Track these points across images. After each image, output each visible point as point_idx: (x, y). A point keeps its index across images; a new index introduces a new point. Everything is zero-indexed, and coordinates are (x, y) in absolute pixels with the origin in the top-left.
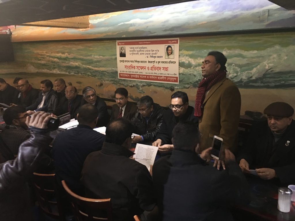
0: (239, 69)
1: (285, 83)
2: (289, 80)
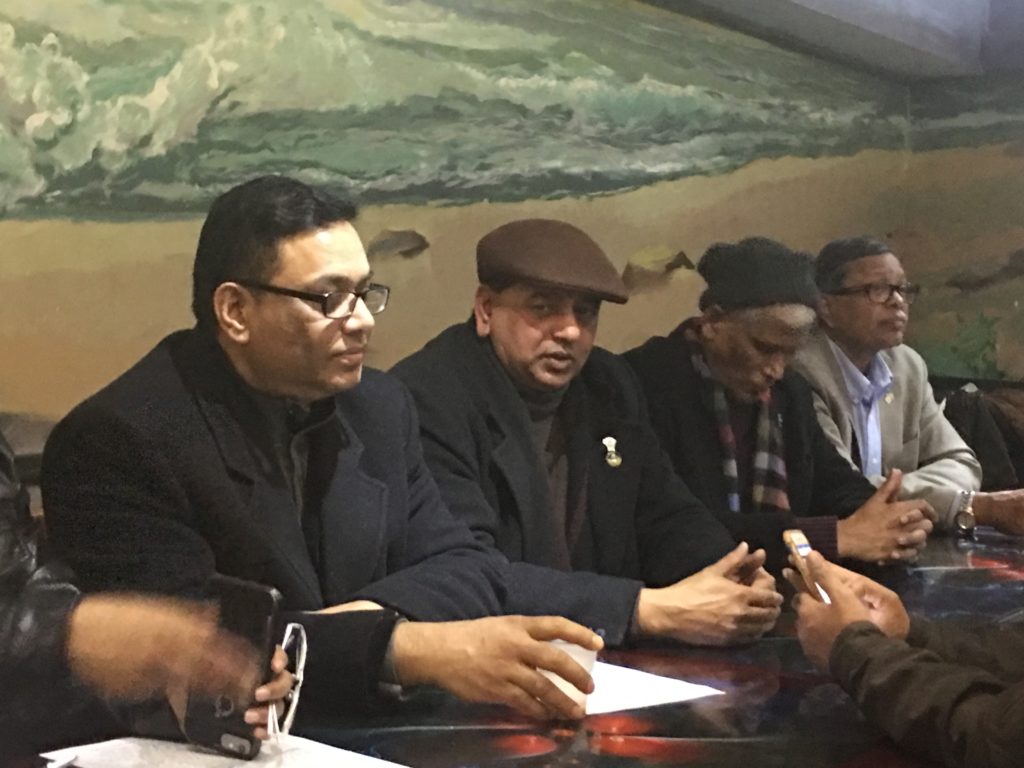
0: (86, 78)
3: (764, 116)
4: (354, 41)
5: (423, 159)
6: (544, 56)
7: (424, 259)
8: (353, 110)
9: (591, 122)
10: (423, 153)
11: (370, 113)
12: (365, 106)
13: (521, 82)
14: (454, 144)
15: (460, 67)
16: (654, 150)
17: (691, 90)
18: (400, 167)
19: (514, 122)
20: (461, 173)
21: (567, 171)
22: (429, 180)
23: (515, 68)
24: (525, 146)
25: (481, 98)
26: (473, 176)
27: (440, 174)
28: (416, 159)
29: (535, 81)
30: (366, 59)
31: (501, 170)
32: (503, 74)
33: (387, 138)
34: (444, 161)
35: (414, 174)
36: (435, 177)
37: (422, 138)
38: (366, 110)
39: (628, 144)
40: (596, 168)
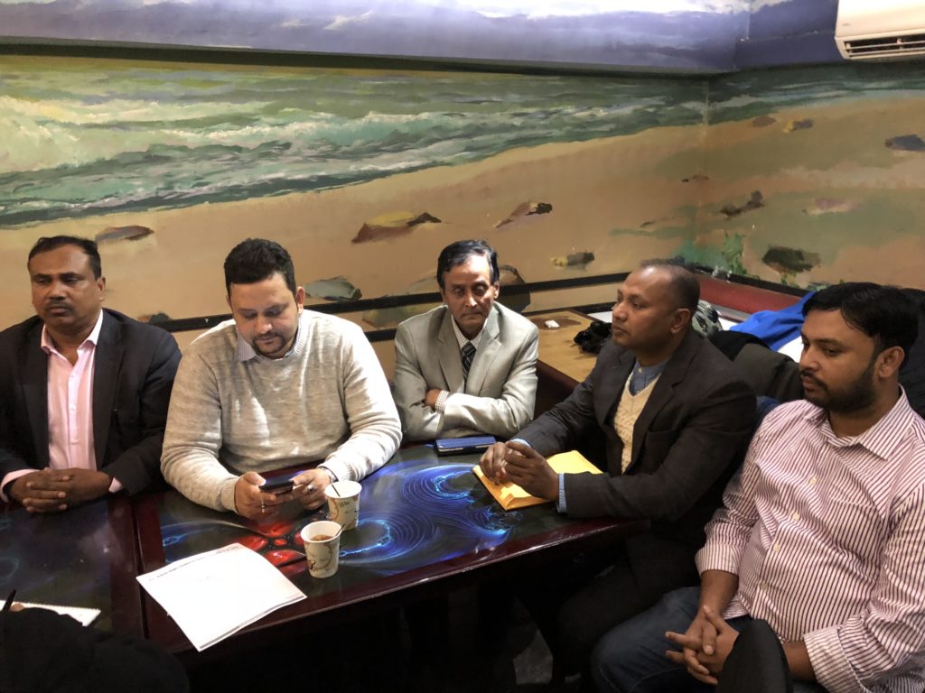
1: (6, 210)
2: (16, 201)
3: (517, 122)
4: (57, 130)
5: (139, 186)
6: (256, 114)
7: (150, 239)
8: (65, 167)
9: (311, 148)
10: (137, 183)
11: (80, 167)
12: (76, 163)
13: (231, 133)
14: (168, 175)
15: (167, 132)
16: (386, 156)
17: (424, 116)
18: (117, 193)
19: (229, 156)
20: (179, 191)
21: (289, 178)
22: (148, 197)
23: (226, 125)
24: (241, 169)
25: (191, 147)
26: (192, 191)
27: (157, 193)
28: (132, 187)
29: (247, 130)
30: (72, 138)
31: (219, 185)
32: (213, 131)
33: (100, 179)
34: (161, 185)
35: (131, 195)
36: (154, 195)
37: (135, 175)
38: (77, 166)
39: (355, 155)
40: (323, 173)
